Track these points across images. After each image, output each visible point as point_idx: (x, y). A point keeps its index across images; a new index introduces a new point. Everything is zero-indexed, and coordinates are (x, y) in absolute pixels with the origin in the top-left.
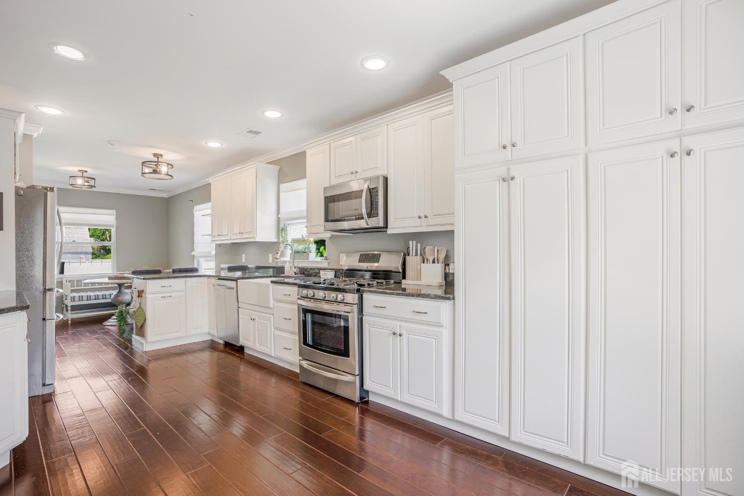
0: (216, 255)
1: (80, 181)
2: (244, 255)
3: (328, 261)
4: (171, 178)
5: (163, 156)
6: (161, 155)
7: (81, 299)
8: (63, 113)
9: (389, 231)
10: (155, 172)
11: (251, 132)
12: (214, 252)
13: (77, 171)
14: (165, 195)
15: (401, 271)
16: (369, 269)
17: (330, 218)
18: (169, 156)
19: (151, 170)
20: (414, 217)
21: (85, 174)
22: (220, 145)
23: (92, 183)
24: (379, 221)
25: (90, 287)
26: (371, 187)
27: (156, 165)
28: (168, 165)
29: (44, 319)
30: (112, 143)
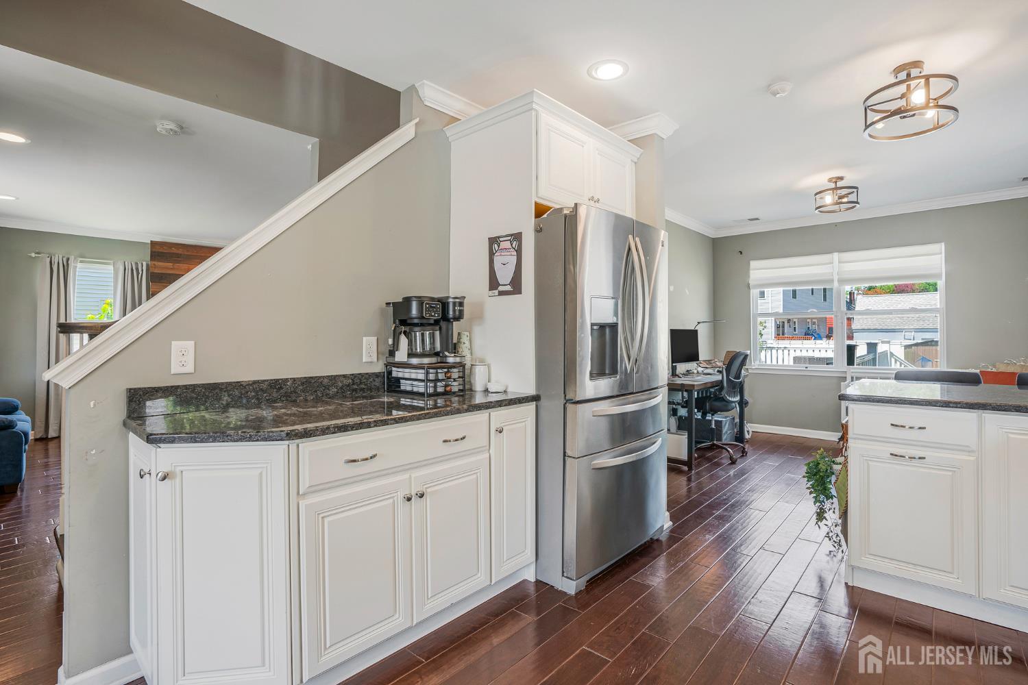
1: (829, 199)
13: (826, 181)
23: (853, 197)
29: (565, 455)
30: (775, 87)
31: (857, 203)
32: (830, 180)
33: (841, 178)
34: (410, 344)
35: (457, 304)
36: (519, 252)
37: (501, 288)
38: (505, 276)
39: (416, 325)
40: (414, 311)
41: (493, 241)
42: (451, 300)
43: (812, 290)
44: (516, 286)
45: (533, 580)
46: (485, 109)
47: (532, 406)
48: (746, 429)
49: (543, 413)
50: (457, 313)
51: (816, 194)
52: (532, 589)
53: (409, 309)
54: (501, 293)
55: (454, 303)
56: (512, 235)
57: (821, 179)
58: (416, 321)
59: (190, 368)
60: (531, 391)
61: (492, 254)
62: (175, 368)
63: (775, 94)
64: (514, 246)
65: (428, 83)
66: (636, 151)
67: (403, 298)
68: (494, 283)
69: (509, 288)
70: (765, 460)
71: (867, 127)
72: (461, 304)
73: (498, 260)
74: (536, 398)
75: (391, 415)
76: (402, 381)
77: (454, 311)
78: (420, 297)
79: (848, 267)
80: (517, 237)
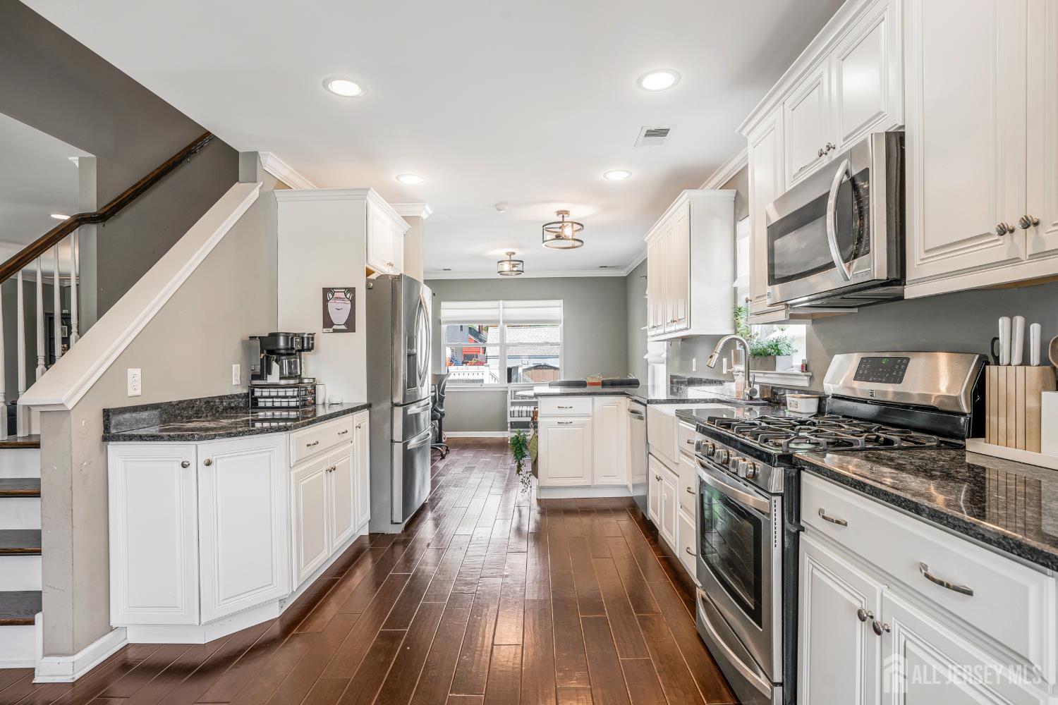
0: (667, 358)
1: (506, 267)
2: (694, 360)
3: (810, 374)
4: (579, 244)
5: (571, 214)
6: (567, 212)
7: (520, 414)
8: (423, 180)
9: (911, 292)
10: (558, 237)
11: (650, 133)
12: (664, 355)
13: (504, 254)
14: (623, 273)
15: (966, 410)
16: (877, 397)
17: (778, 273)
18: (579, 212)
19: (553, 236)
20: (988, 234)
21: (513, 257)
22: (627, 175)
23: (520, 267)
24: (876, 264)
25: (520, 400)
26: (854, 172)
27: (560, 228)
28: (572, 226)
29: (392, 441)
30: (500, 207)
31: (523, 272)
32: (507, 254)
33: (514, 253)
34: (281, 368)
35: (310, 339)
36: (353, 301)
37: (335, 327)
38: (339, 317)
39: (282, 355)
40: (282, 343)
41: (326, 291)
42: (306, 336)
43: (461, 327)
44: (350, 326)
45: (367, 534)
46: (317, 188)
47: (366, 412)
48: (443, 437)
49: (374, 416)
50: (310, 345)
51: (498, 262)
52: (367, 541)
53: (277, 342)
54: (335, 331)
55: (308, 338)
56: (346, 289)
57: (501, 253)
58: (282, 351)
59: (138, 392)
60: (364, 401)
61: (325, 301)
62: (131, 392)
63: (499, 210)
64: (348, 296)
65: (272, 154)
66: (406, 226)
67: (269, 334)
68: (328, 323)
69: (343, 327)
70: (463, 453)
71: (544, 242)
72: (313, 339)
73: (332, 306)
74: (368, 406)
75: (254, 426)
76: (259, 400)
77: (308, 344)
78: (287, 333)
79: (508, 312)
80: (352, 290)
